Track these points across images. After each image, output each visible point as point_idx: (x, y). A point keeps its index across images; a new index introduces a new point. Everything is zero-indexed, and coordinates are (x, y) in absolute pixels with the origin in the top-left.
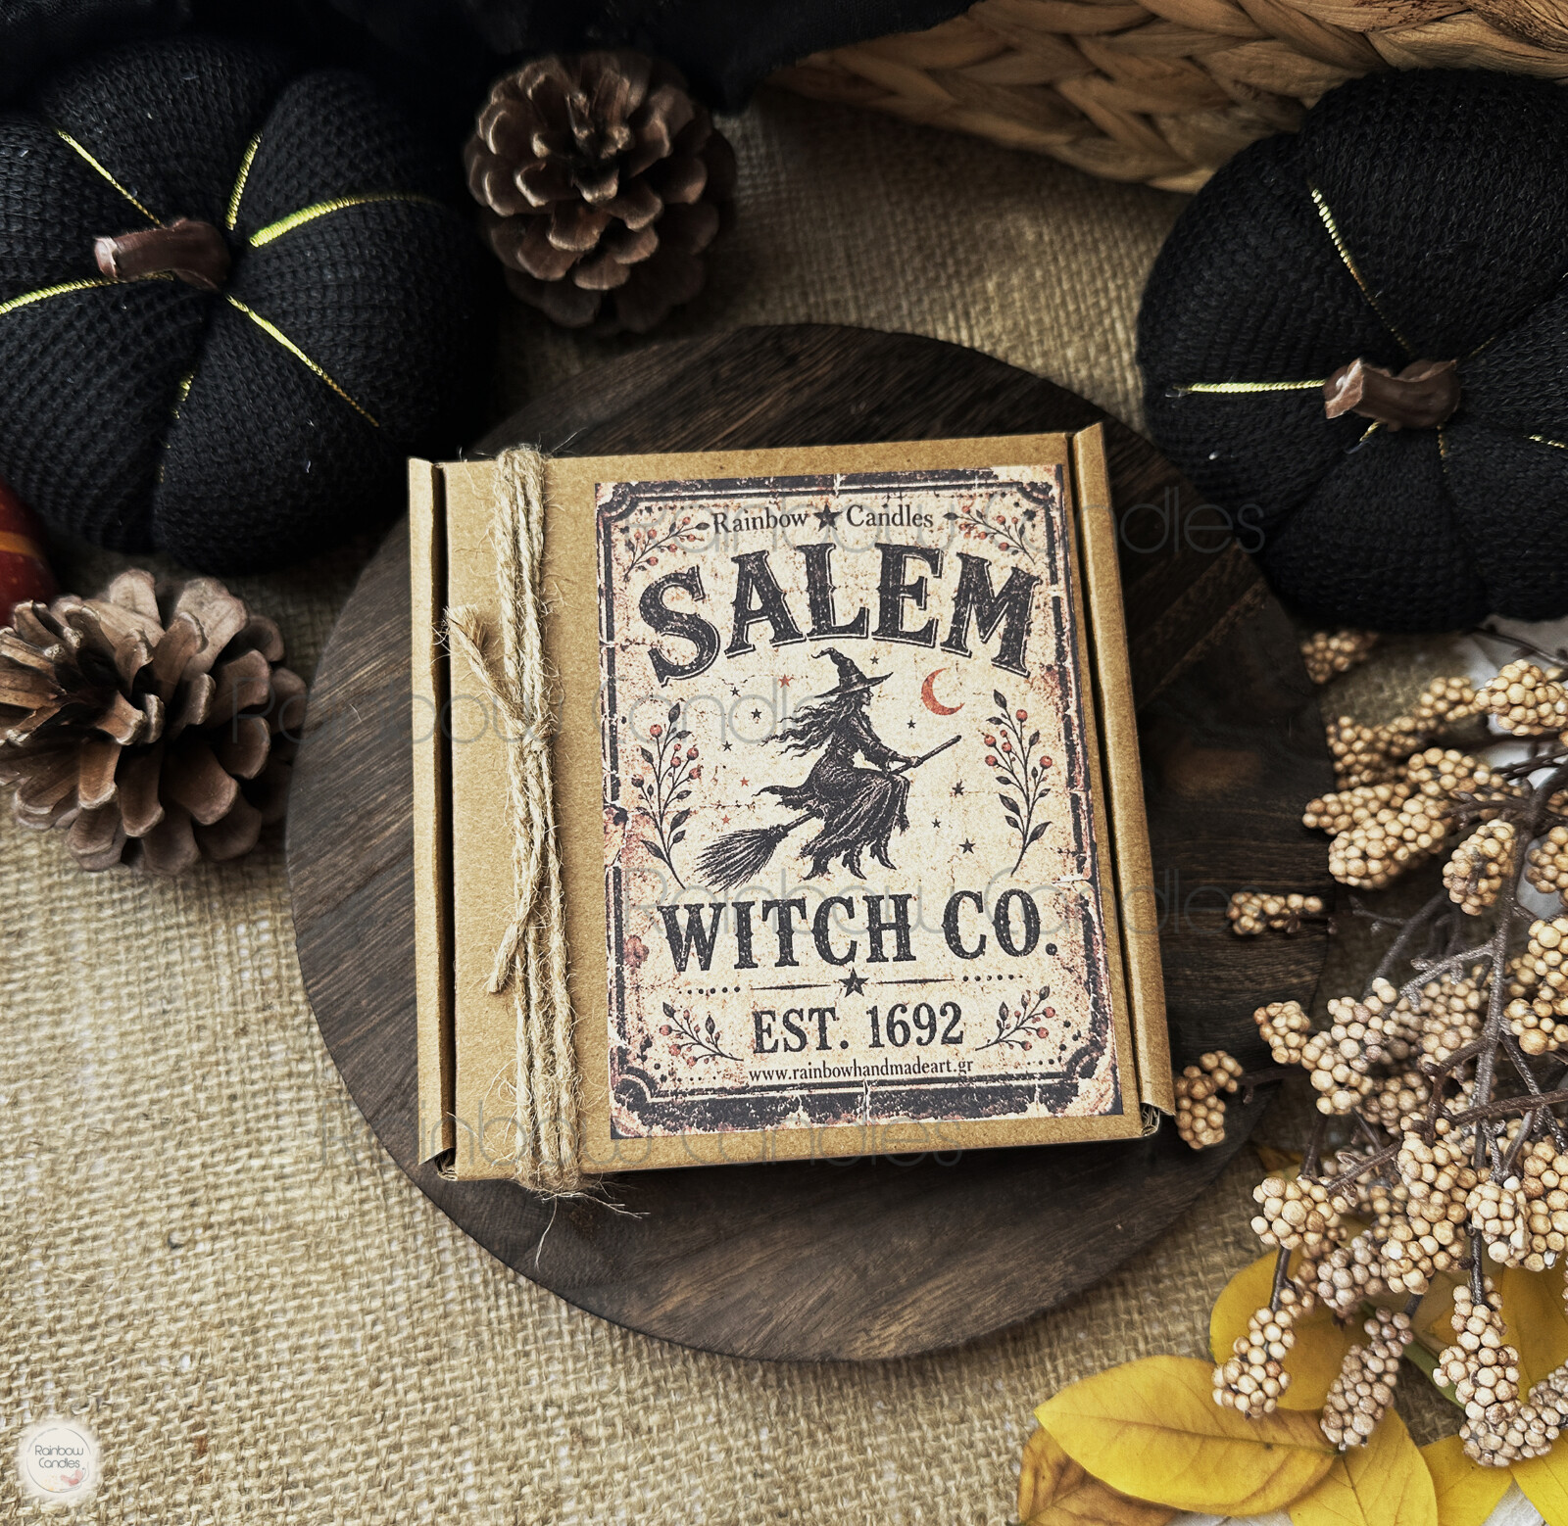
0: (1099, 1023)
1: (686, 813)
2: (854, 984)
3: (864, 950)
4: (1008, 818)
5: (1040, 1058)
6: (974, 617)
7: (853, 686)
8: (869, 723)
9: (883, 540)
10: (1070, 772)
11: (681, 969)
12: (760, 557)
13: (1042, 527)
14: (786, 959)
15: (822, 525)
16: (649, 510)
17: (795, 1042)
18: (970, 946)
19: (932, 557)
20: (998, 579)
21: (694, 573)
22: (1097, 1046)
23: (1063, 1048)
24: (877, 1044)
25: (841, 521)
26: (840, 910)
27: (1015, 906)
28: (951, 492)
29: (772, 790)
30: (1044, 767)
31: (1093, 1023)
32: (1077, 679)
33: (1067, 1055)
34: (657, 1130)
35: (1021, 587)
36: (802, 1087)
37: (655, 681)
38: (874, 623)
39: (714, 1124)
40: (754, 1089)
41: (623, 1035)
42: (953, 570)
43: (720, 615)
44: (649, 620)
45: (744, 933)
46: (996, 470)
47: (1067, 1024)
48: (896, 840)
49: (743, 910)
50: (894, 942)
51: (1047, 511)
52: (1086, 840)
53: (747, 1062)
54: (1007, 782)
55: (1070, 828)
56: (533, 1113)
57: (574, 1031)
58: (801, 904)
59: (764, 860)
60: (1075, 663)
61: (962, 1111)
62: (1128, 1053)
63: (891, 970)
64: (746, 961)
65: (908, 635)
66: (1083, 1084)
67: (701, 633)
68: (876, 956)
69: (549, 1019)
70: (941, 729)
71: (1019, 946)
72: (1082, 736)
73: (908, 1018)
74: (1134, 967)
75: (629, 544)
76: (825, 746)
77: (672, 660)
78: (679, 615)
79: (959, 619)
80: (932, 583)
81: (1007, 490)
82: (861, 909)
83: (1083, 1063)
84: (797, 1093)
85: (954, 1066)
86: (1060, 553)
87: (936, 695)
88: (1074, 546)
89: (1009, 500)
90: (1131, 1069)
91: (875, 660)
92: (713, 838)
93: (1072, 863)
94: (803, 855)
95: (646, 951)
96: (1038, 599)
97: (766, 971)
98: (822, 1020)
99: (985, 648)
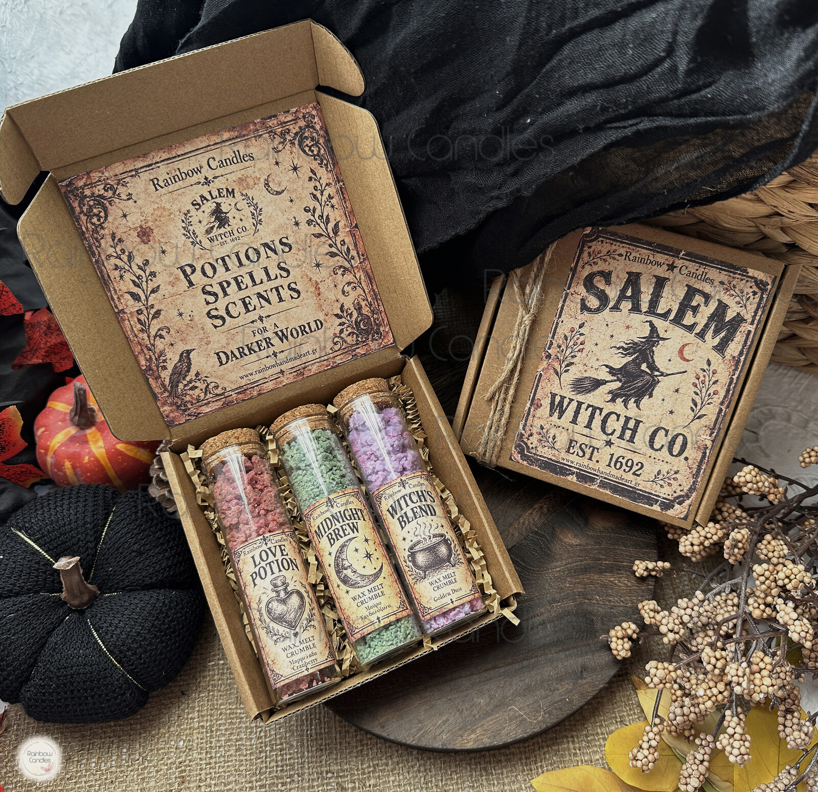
0: (692, 490)
1: (573, 363)
2: (609, 444)
3: (618, 433)
4: (691, 408)
5: (665, 492)
6: (713, 327)
7: (654, 337)
8: (653, 354)
9: (691, 284)
10: (724, 399)
11: (551, 416)
12: (638, 275)
13: (757, 300)
14: (589, 426)
15: (668, 270)
16: (602, 242)
17: (581, 454)
18: (657, 446)
19: (707, 297)
20: (730, 315)
21: (610, 273)
22: (688, 496)
23: (675, 492)
24: (609, 465)
25: (676, 271)
26: (614, 417)
27: (680, 438)
28: (726, 273)
29: (607, 366)
30: (714, 394)
31: (690, 488)
32: (743, 366)
33: (675, 495)
34: (525, 463)
35: (737, 321)
36: (578, 469)
37: (579, 311)
38: (672, 316)
39: (544, 468)
40: (561, 463)
41: (524, 429)
42: (713, 306)
43: (613, 293)
44: (585, 286)
45: (577, 413)
46: (749, 270)
47: (680, 485)
48: (645, 401)
49: (580, 404)
50: (629, 435)
51: (763, 294)
52: (717, 426)
53: (562, 454)
54: (697, 394)
55: (714, 420)
56: (488, 443)
57: (508, 422)
58: (601, 410)
59: (594, 390)
60: (745, 359)
61: (630, 498)
62: (698, 503)
63: (623, 443)
64: (574, 421)
65: (683, 325)
66: (677, 506)
67: (603, 298)
68: (621, 437)
69: (501, 416)
70: (681, 366)
71: (675, 454)
72: (734, 388)
73: (624, 462)
74: (714, 475)
75: (589, 253)
76: (633, 357)
77: (588, 305)
78: (598, 288)
79: (707, 326)
80: (702, 308)
81: (749, 279)
82: (622, 419)
83: (680, 500)
84: (575, 470)
85: (633, 483)
86: (760, 313)
87: (684, 352)
88: (767, 312)
89: (749, 284)
90: (696, 508)
91: (666, 331)
92: (579, 376)
93: (709, 432)
94: (609, 393)
95: (541, 405)
96: (742, 329)
97: (580, 428)
98: (593, 451)
99: (712, 340)
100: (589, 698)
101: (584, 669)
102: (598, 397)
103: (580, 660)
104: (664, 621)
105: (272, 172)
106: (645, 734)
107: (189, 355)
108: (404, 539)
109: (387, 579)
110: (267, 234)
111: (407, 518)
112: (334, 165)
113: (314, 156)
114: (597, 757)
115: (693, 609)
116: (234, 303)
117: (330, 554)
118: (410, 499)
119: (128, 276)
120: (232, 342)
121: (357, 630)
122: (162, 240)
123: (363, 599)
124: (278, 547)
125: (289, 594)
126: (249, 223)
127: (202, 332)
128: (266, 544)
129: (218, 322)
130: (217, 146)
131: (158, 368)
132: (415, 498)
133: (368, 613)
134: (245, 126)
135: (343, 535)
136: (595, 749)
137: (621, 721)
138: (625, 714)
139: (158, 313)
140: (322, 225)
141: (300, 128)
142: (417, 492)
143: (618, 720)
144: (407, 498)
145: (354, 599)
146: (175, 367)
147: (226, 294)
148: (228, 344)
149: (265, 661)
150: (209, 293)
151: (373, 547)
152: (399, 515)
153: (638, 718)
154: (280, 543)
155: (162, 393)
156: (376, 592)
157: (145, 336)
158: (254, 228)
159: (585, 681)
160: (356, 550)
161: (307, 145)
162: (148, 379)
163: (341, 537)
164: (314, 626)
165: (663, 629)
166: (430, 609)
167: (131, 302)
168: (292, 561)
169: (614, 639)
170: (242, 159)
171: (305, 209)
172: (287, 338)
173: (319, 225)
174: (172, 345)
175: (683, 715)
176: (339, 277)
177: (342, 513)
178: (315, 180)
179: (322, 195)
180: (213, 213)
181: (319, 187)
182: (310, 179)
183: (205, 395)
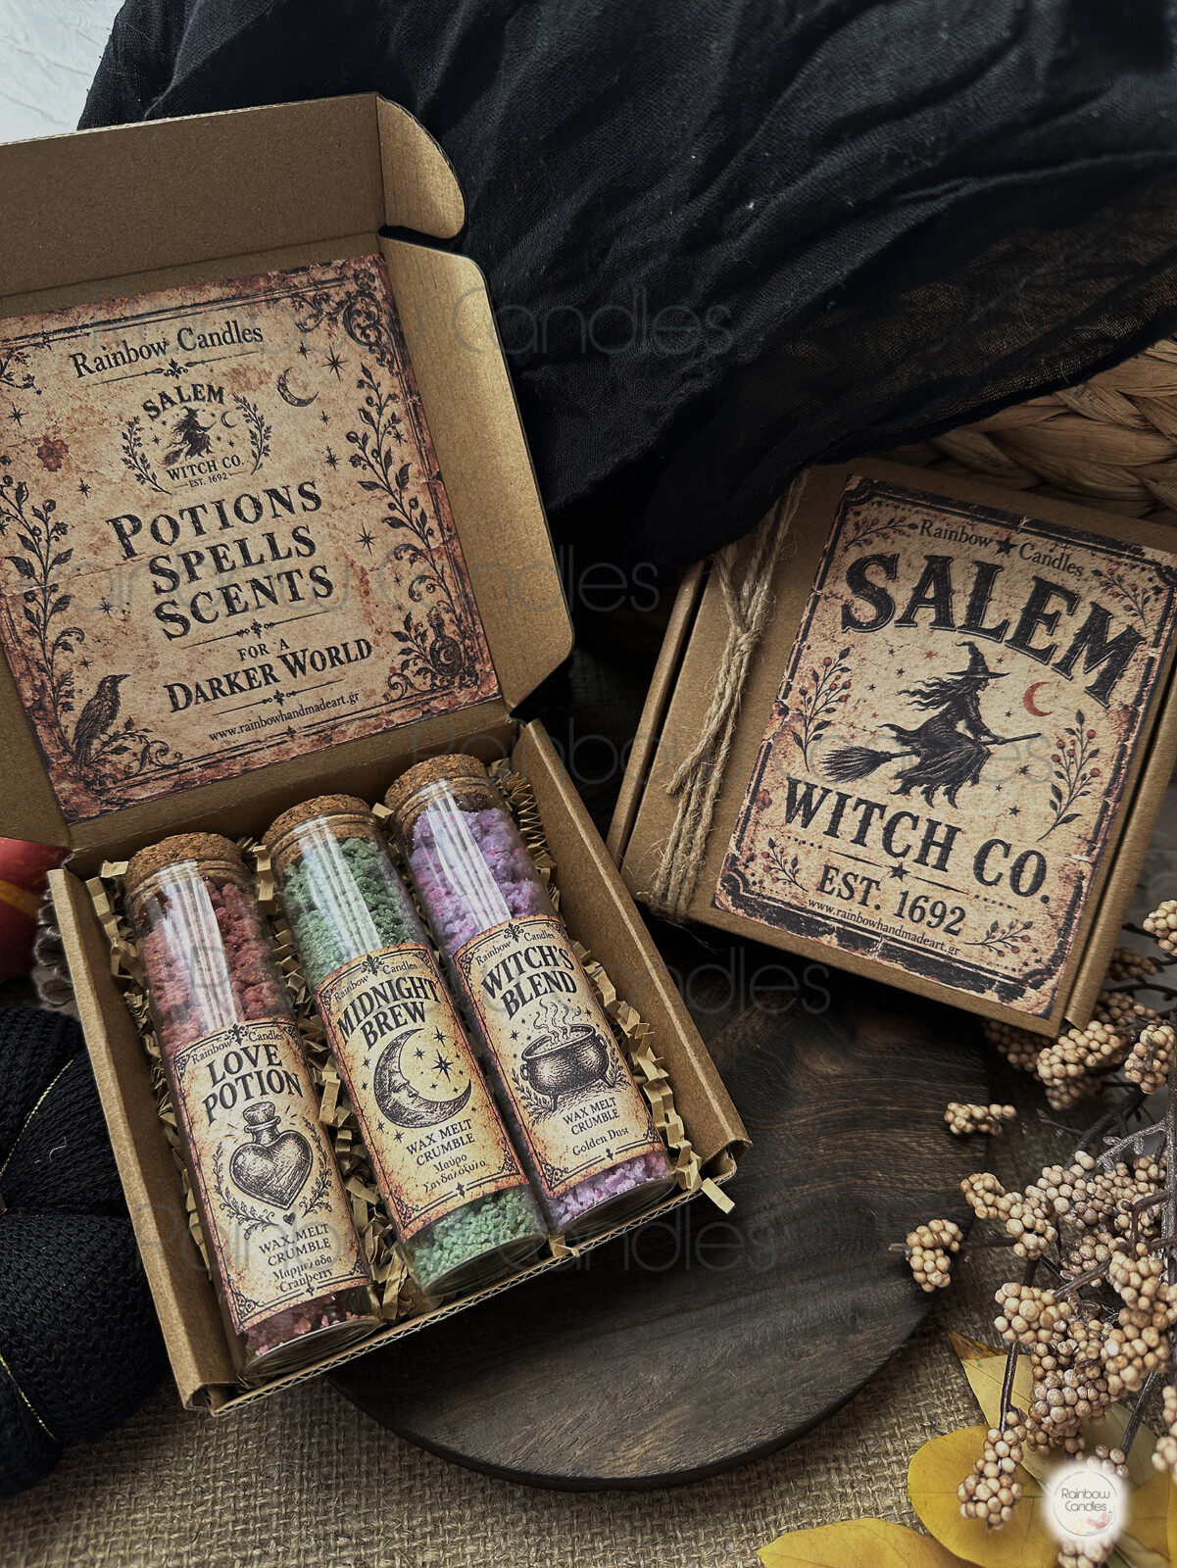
0: (1057, 958)
1: (828, 723)
2: (899, 872)
3: (914, 853)
4: (1052, 802)
5: (1008, 965)
6: (1085, 652)
7: (978, 673)
8: (978, 703)
9: (1041, 576)
10: (1111, 785)
11: (789, 821)
12: (946, 561)
13: (1163, 603)
14: (860, 839)
15: (999, 552)
16: (880, 504)
17: (846, 893)
18: (989, 876)
19: (1072, 599)
20: (1115, 631)
21: (894, 559)
22: (1050, 972)
23: (1026, 964)
24: (899, 914)
25: (1015, 552)
26: (906, 822)
27: (1032, 862)
28: (1105, 555)
29: (892, 727)
30: (1092, 777)
31: (1054, 956)
32: (1143, 722)
33: (1027, 970)
34: (740, 912)
35: (1130, 641)
36: (840, 922)
37: (840, 627)
38: (1010, 634)
39: (776, 922)
40: (808, 911)
41: (738, 848)
42: (1084, 614)
43: (901, 594)
44: (850, 583)
45: (838, 814)
46: (1146, 549)
47: (1036, 951)
49: (843, 798)
50: (937, 855)
51: (1172, 591)
52: (1101, 837)
53: (811, 894)
54: (1061, 777)
55: (1094, 824)
56: (670, 873)
57: (709, 836)
58: (883, 808)
59: (869, 772)
60: (1147, 710)
61: (940, 976)
62: (1070, 984)
63: (926, 872)
64: (832, 831)
65: (1032, 650)
66: (1030, 991)
67: (884, 603)
68: (921, 860)
69: (696, 822)
70: (1029, 724)
71: (1023, 889)
72: (1129, 764)
73: (927, 906)
75: (856, 524)
76: (940, 709)
77: (856, 616)
78: (873, 585)
79: (1074, 651)
80: (1065, 618)
81: (1147, 566)
82: (923, 827)
83: (1037, 979)
84: (836, 925)
85: (945, 947)
86: (1169, 626)
87: (1035, 699)
89: (1147, 574)
90: (1067, 994)
91: (1000, 661)
92: (840, 746)
93: (1085, 847)
94: (896, 777)
95: (771, 802)
96: (1138, 655)
97: (844, 843)
98: (869, 887)
99: (1084, 677)
100: (870, 1371)
101: (858, 1312)
102: (877, 786)
103: (850, 1296)
104: (1015, 1211)
105: (292, 364)
106: (988, 1445)
107: (116, 685)
108: (514, 1036)
109: (478, 1114)
110: (276, 473)
111: (521, 994)
112: (404, 364)
113: (371, 344)
114: (889, 1502)
115: (1074, 1187)
116: (208, 594)
117: (366, 1063)
118: (528, 959)
120: (198, 668)
121: (416, 1214)
122: (83, 466)
123: (429, 1149)
124: (261, 1048)
125: (279, 1140)
126: (245, 450)
127: (143, 644)
128: (239, 1041)
129: (175, 628)
130: (199, 310)
131: (55, 707)
132: (536, 957)
133: (438, 1177)
134: (250, 280)
135: (393, 1025)
136: (884, 1485)
137: (932, 1427)
138: (940, 1411)
139: (64, 601)
140: (377, 467)
141: (348, 294)
142: (540, 948)
143: (927, 1423)
144: (522, 959)
145: (412, 1149)
146: (88, 707)
147: (193, 577)
148: (191, 671)
149: (224, 1275)
150: (161, 572)
151: (453, 1050)
152: (504, 991)
153: (966, 1419)
154: (266, 1042)
155: (59, 756)
156: (457, 1136)
158: (253, 460)
159: (860, 1337)
160: (420, 1054)
161: (359, 325)
162: (34, 727)
163: (391, 1029)
164: (327, 1206)
165: (1014, 1227)
166: (565, 1171)
168: (288, 1078)
169: (917, 1250)
170: (242, 337)
171: (348, 437)
172: (303, 668)
173: (372, 466)
174: (85, 664)
175: (1065, 1405)
177: (394, 984)
178: (369, 386)
179: (380, 413)
180: (180, 427)
181: (376, 400)
182: (361, 384)
183: (142, 764)
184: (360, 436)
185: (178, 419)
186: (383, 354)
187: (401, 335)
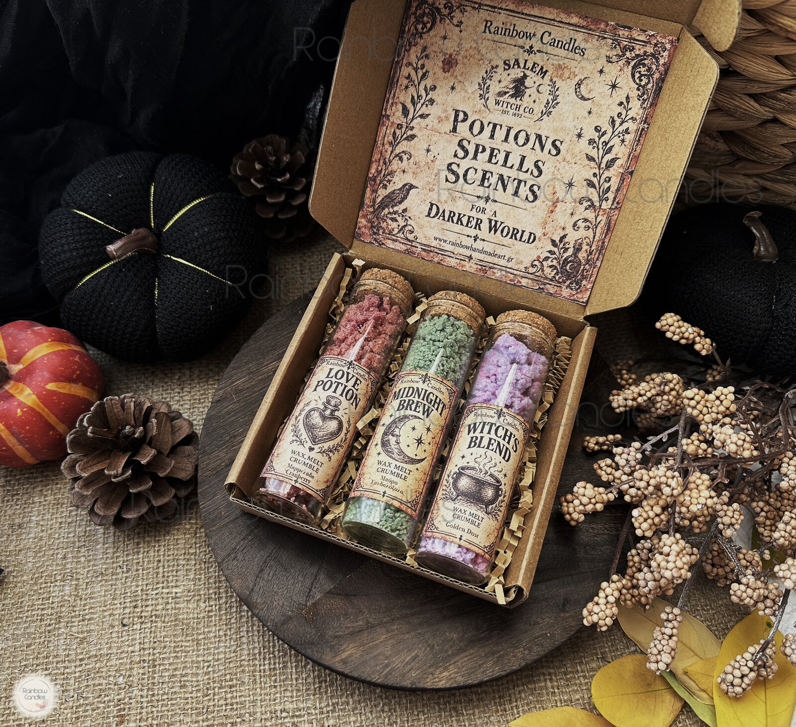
105: (591, 76)
107: (410, 189)
108: (463, 457)
112: (652, 104)
113: (640, 85)
116: (476, 170)
119: (412, 90)
120: (450, 202)
122: (459, 77)
127: (434, 177)
129: (452, 178)
130: (561, 25)
131: (380, 183)
134: (597, 21)
139: (413, 137)
142: (507, 430)
146: (393, 192)
147: (475, 157)
148: (446, 202)
150: (463, 148)
155: (368, 207)
157: (390, 149)
161: (640, 72)
162: (366, 187)
167: (399, 113)
170: (574, 50)
172: (496, 231)
174: (404, 171)
176: (582, 208)
178: (625, 107)
179: (621, 124)
180: (515, 81)
181: (623, 116)
182: (621, 104)
183: (399, 232)
184: (603, 130)
185: (516, 76)
186: (643, 94)
187: (661, 88)
